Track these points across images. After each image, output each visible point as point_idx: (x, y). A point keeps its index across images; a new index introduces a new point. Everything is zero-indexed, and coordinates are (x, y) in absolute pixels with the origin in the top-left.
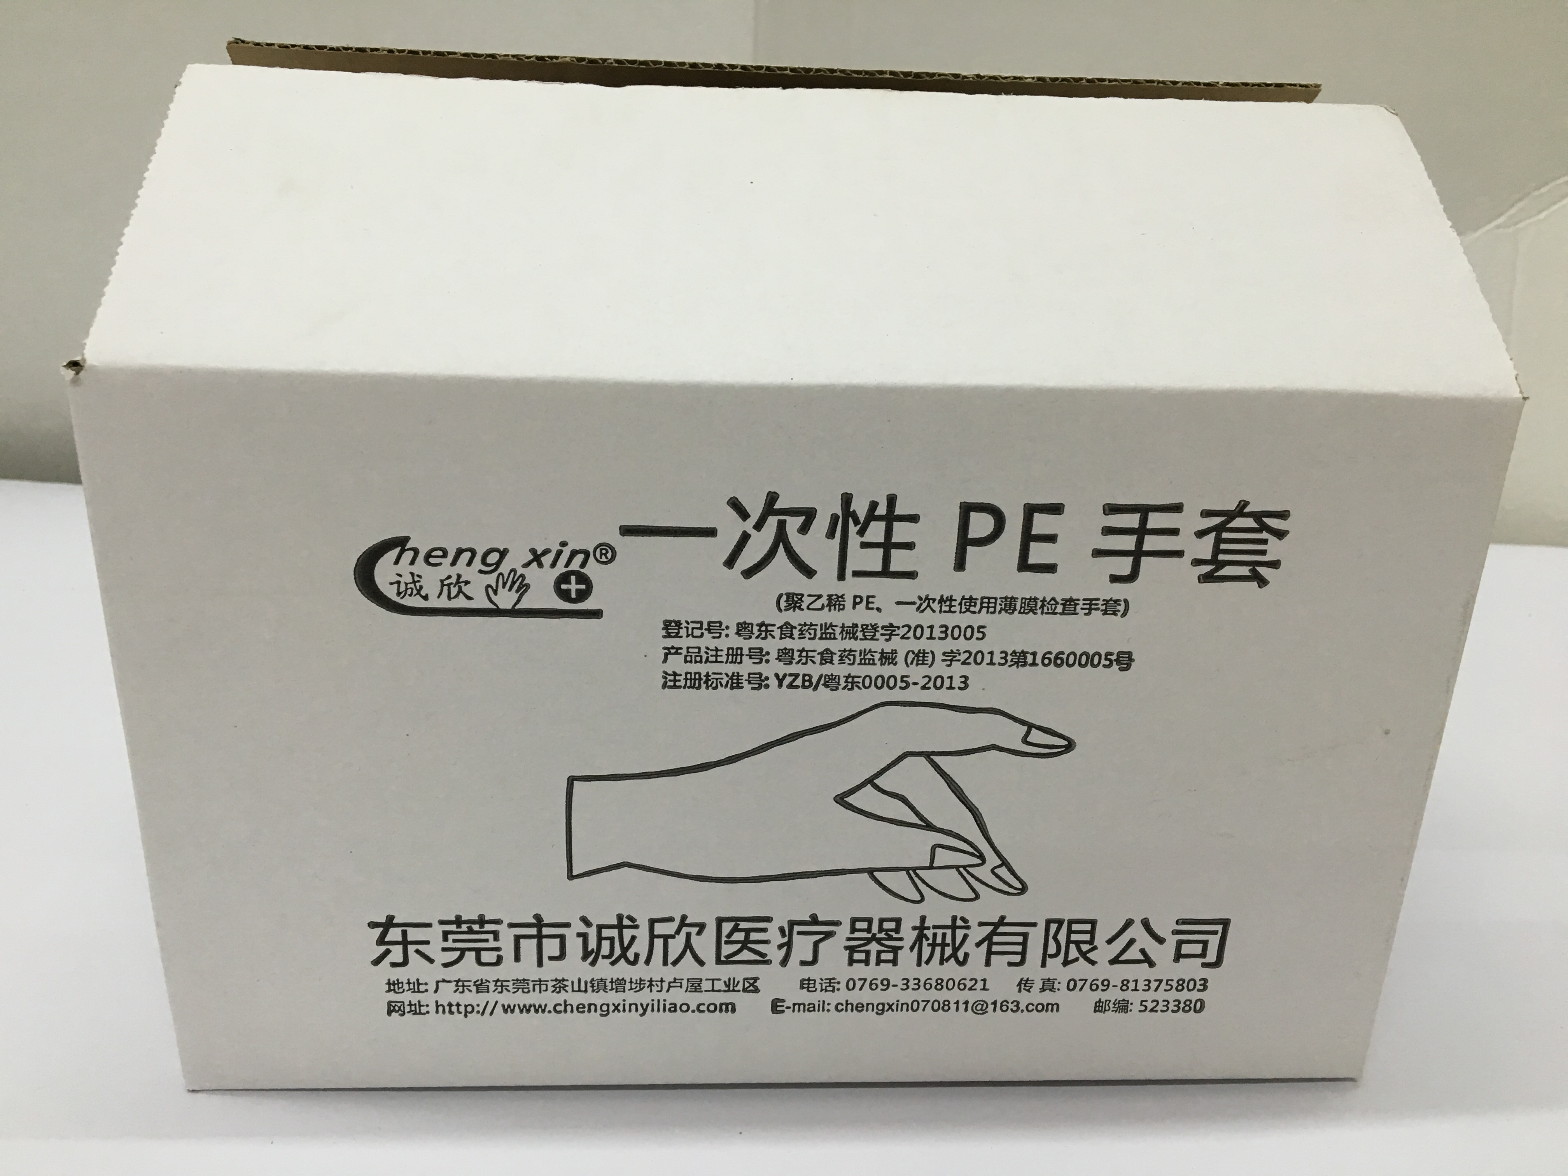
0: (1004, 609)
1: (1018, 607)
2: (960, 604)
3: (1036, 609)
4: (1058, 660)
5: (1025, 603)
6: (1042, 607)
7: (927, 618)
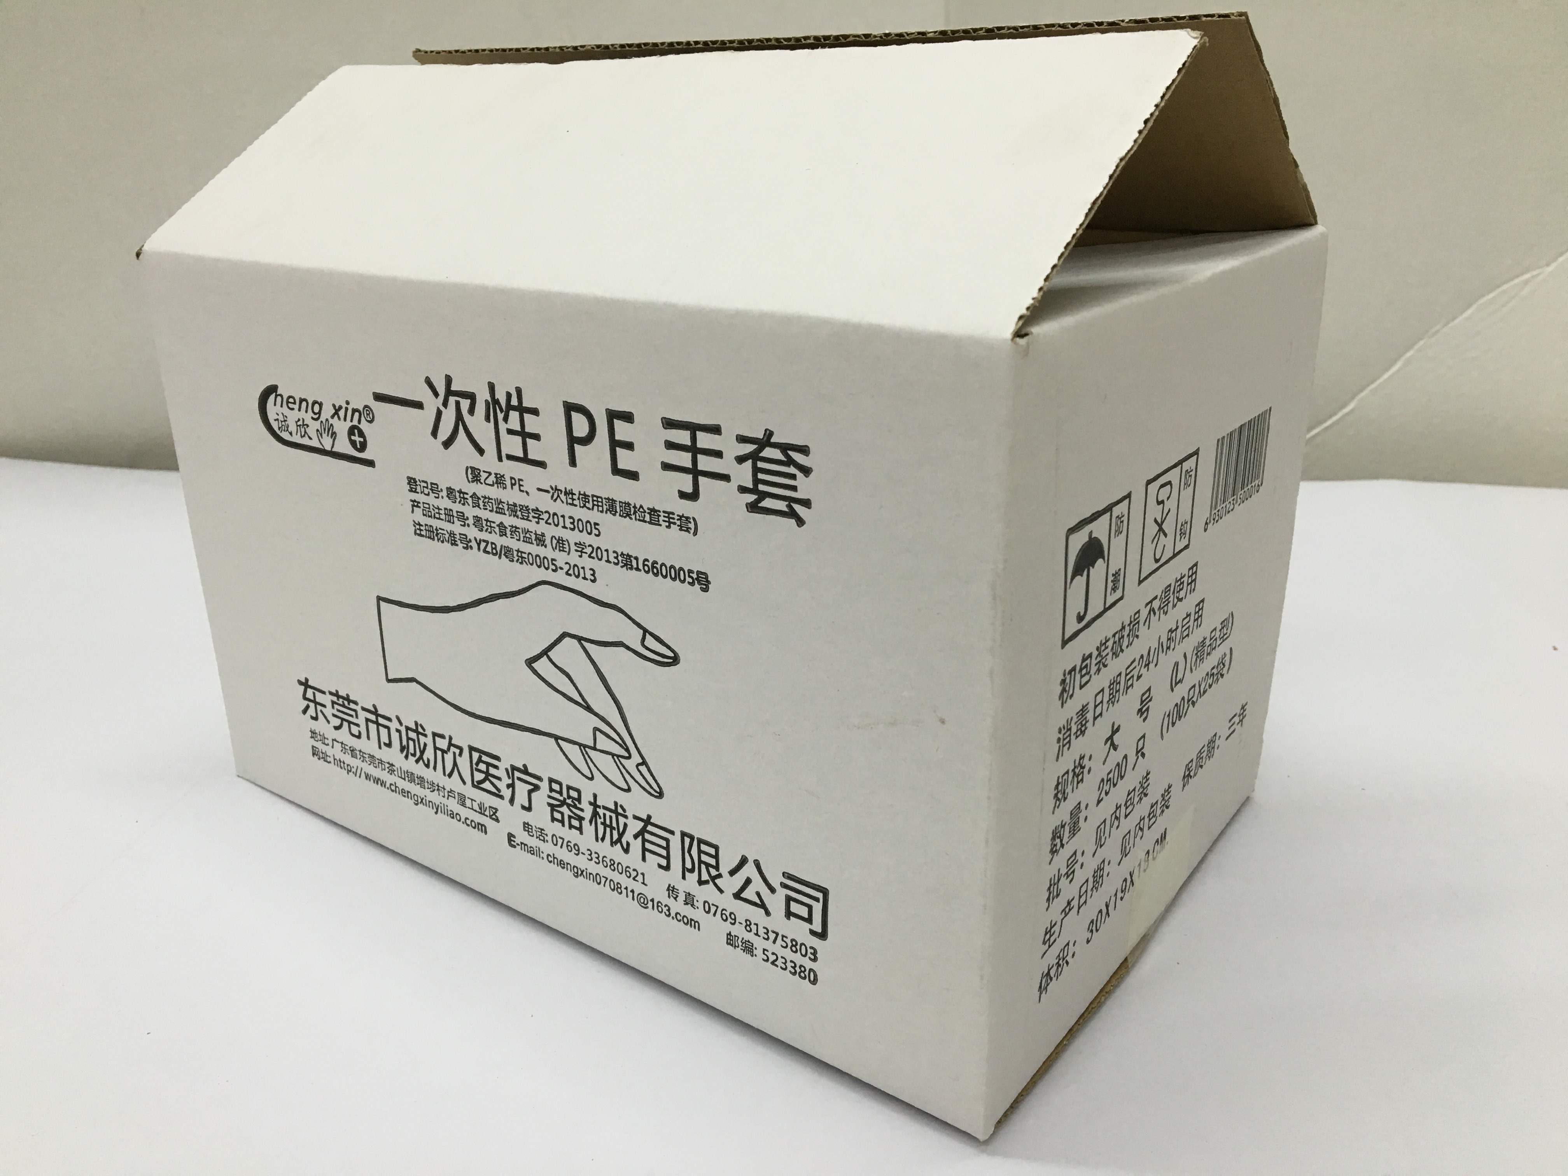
0: (609, 510)
1: (618, 510)
2: (579, 499)
3: (631, 515)
4: (654, 569)
5: (622, 507)
6: (635, 513)
7: (560, 508)
